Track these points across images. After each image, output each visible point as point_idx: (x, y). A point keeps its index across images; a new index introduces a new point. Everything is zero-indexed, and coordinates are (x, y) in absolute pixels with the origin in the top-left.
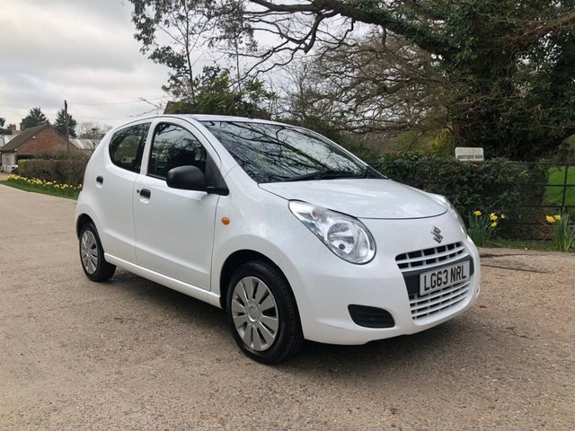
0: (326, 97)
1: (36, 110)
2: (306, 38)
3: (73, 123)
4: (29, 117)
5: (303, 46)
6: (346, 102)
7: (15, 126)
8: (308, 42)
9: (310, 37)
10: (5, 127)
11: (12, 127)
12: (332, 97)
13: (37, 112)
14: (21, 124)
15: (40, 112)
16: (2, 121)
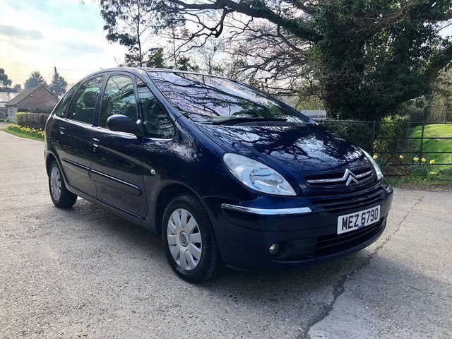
0: (253, 66)
1: (36, 74)
2: (217, 27)
3: (65, 84)
4: (31, 79)
5: (214, 32)
6: (269, 71)
7: (20, 85)
8: (218, 29)
9: (219, 26)
10: (12, 86)
11: (18, 86)
12: (258, 67)
13: (37, 75)
14: (25, 84)
15: (39, 75)
16: (10, 82)
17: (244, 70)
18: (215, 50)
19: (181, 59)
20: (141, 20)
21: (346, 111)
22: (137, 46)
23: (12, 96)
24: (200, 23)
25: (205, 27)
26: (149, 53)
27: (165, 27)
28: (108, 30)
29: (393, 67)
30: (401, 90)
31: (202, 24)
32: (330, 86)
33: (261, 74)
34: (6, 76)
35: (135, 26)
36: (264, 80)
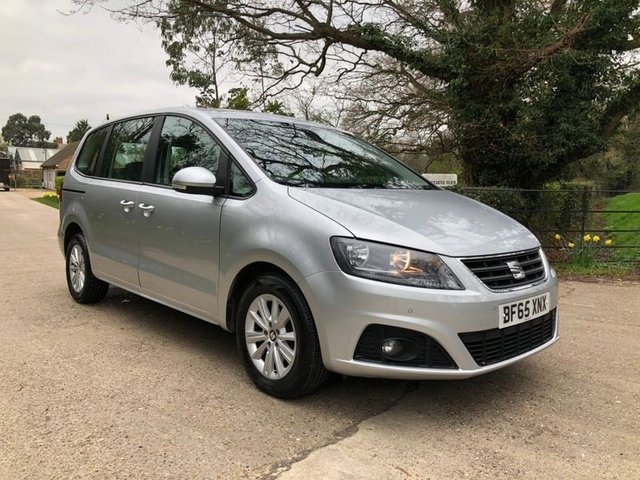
0: (376, 112)
1: (83, 123)
2: (317, 61)
4: (75, 130)
5: (314, 69)
6: (399, 118)
7: (61, 139)
8: (319, 65)
9: (321, 61)
11: (59, 140)
12: (382, 113)
13: (84, 125)
14: (68, 137)
15: (87, 125)
16: (48, 135)
17: (365, 118)
18: (314, 93)
19: (271, 104)
20: (217, 53)
21: (493, 174)
22: (212, 87)
23: (51, 153)
24: (295, 56)
25: (301, 62)
26: (229, 96)
27: (250, 61)
28: (172, 66)
29: (555, 114)
30: (563, 145)
31: (298, 58)
32: (465, 141)
33: (388, 123)
34: (43, 126)
35: (209, 60)
36: (391, 131)
